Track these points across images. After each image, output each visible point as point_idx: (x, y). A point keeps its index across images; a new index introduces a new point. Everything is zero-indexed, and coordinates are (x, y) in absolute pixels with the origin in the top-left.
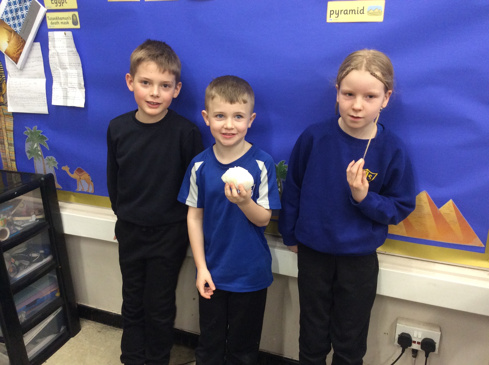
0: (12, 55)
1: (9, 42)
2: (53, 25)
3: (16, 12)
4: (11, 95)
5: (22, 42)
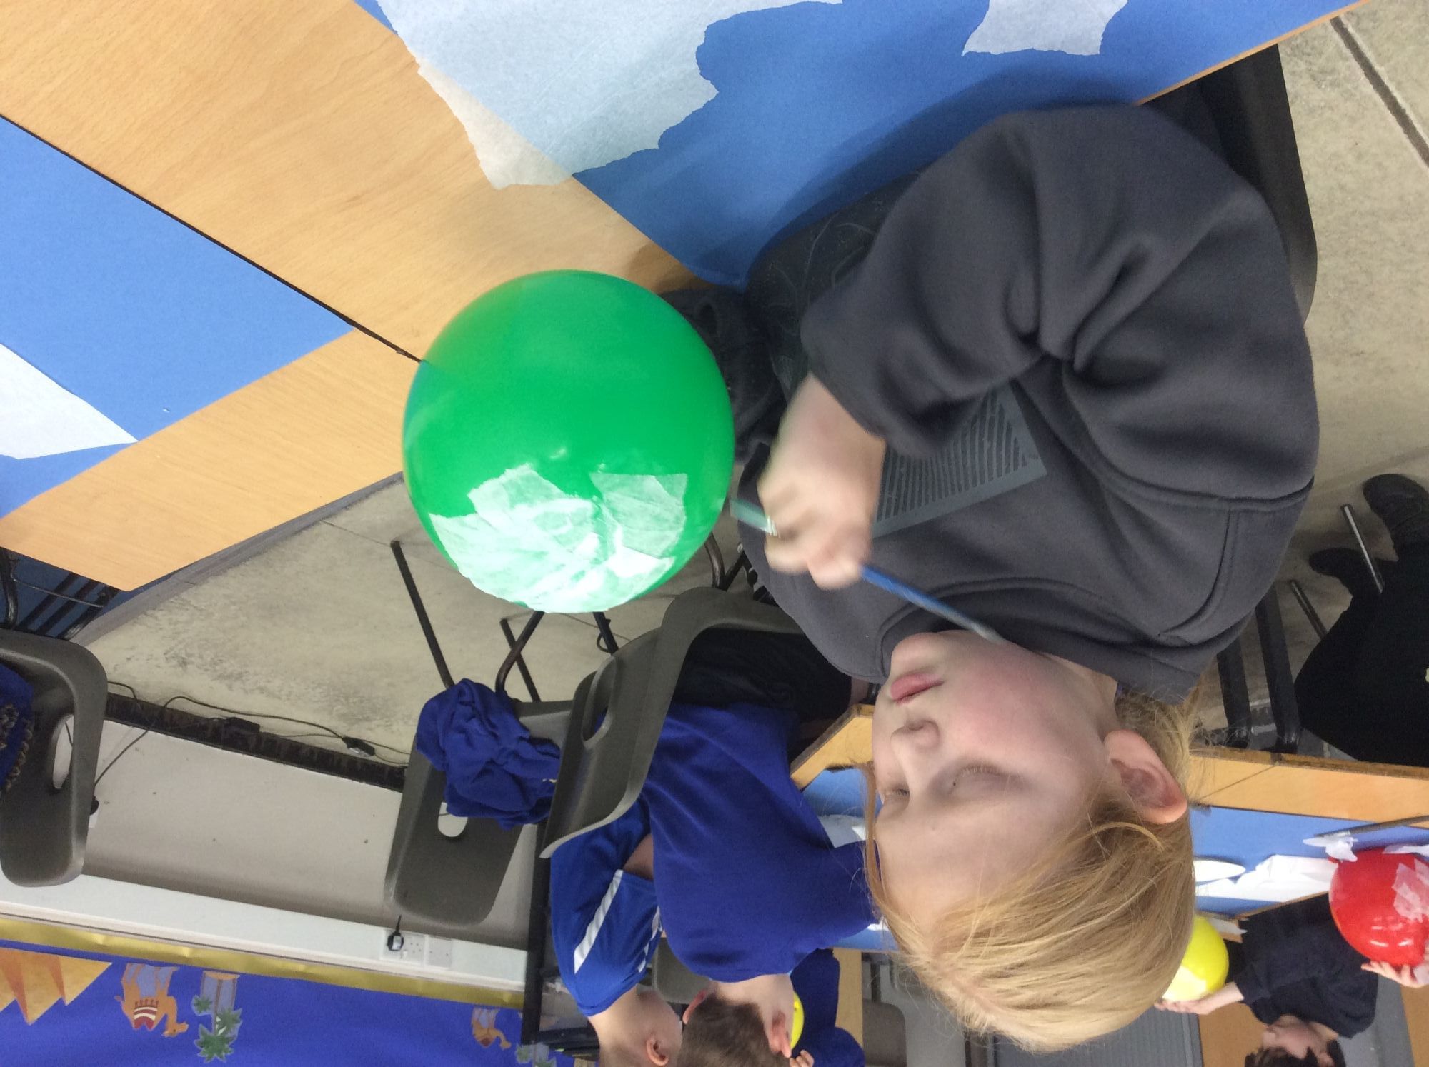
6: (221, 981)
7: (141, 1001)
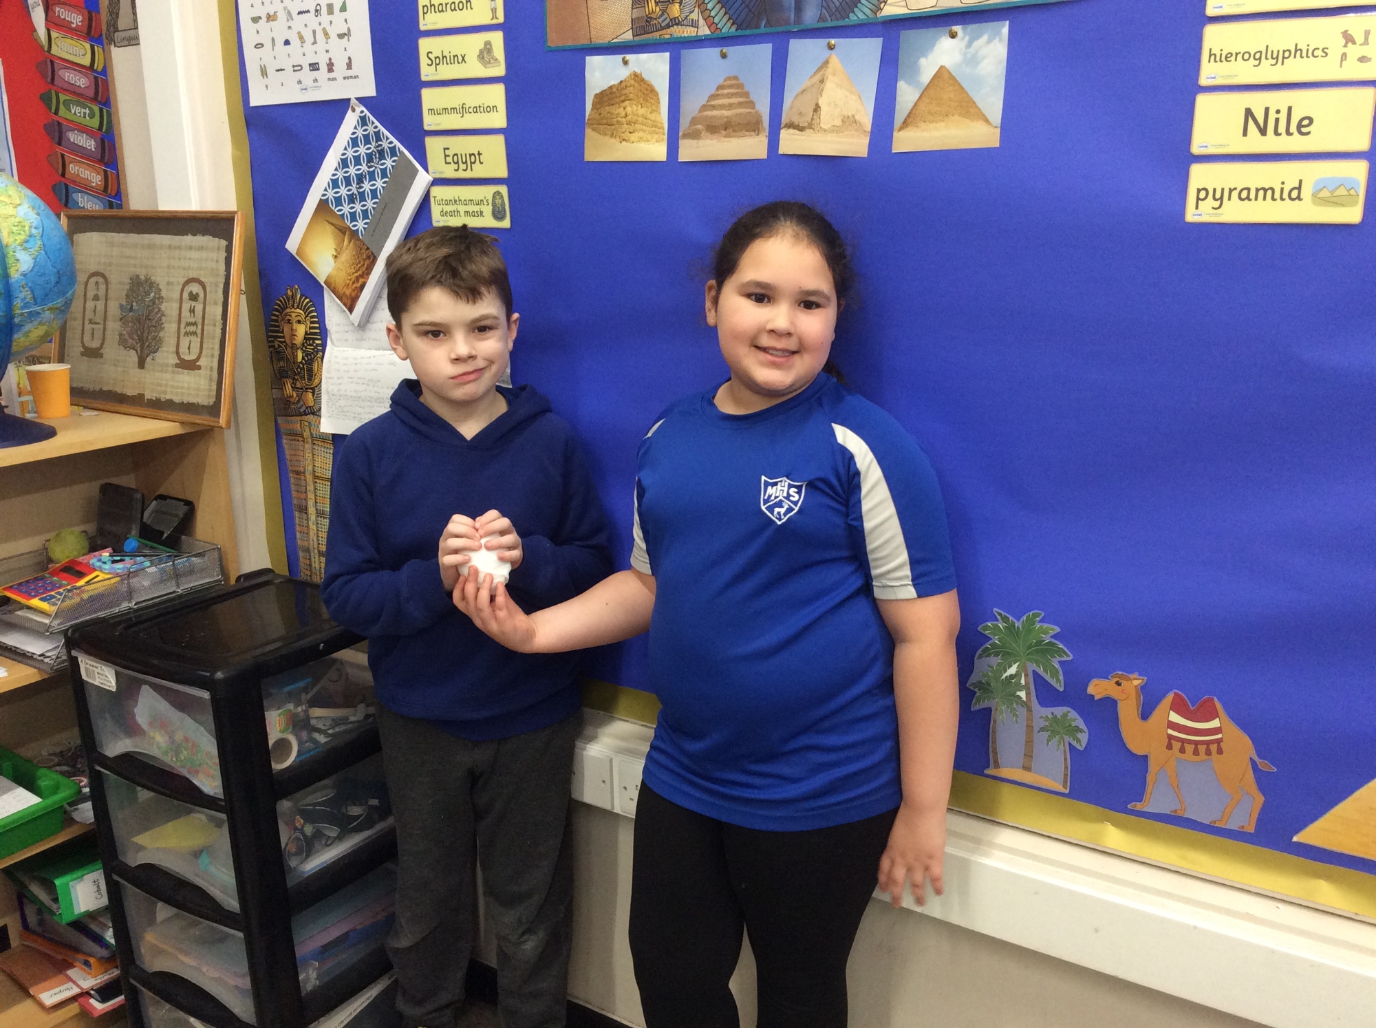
0: (341, 290)
1: (336, 257)
2: (445, 218)
3: (357, 184)
4: (332, 390)
5: (368, 257)
6: (1027, 768)
7: (1208, 753)
